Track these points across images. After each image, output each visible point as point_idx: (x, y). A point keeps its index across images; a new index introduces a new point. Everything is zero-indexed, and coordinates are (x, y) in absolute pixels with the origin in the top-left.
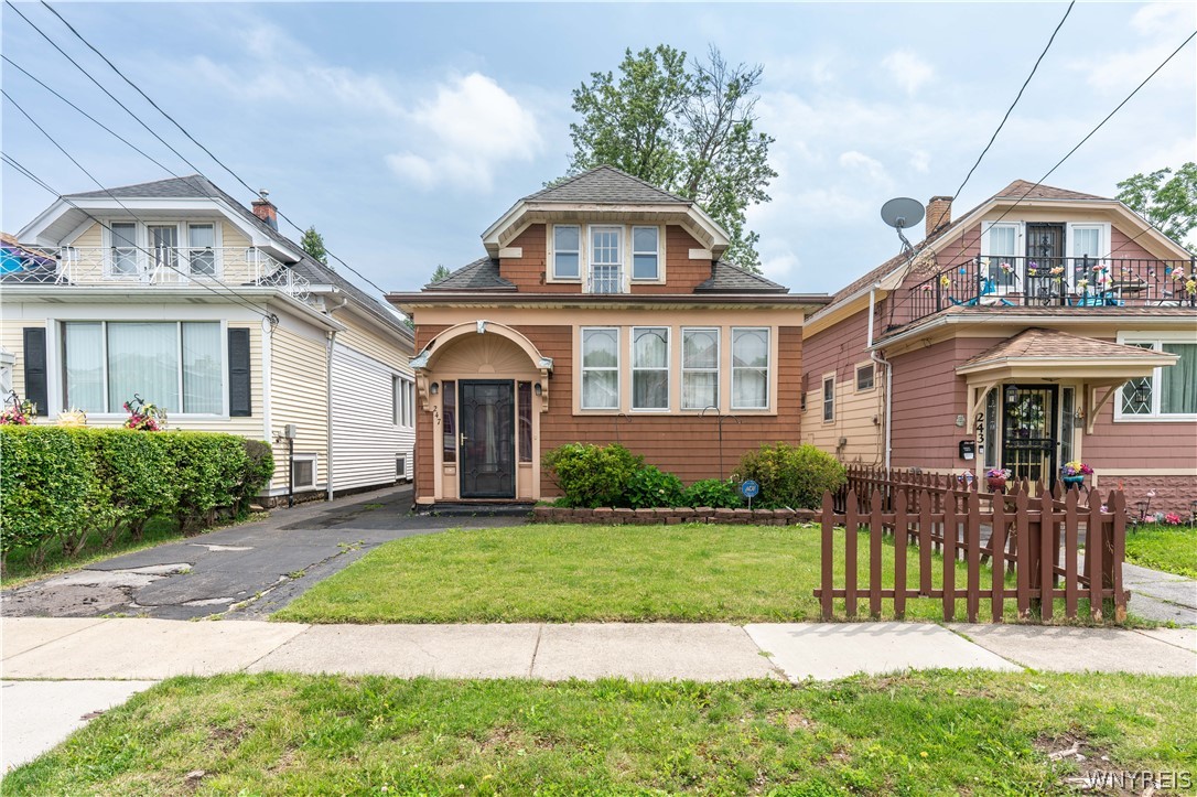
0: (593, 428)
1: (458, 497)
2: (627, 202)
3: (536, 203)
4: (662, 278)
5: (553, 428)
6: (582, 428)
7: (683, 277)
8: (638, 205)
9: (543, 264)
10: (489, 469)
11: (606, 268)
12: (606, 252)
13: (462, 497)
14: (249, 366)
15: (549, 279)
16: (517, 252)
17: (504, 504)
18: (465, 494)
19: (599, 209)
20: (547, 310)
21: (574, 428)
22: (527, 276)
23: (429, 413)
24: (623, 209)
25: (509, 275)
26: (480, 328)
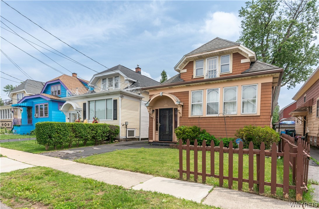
0: (194, 121)
1: (158, 140)
2: (217, 49)
3: (189, 55)
4: (231, 71)
5: (183, 121)
6: (191, 121)
7: (238, 70)
8: (221, 49)
9: (193, 73)
10: (167, 133)
11: (212, 71)
12: (212, 66)
13: (159, 140)
14: (117, 108)
15: (194, 77)
16: (185, 71)
17: (170, 143)
18: (160, 140)
19: (208, 53)
20: (182, 87)
21: (189, 121)
22: (188, 77)
23: (152, 118)
24: (216, 51)
25: (183, 78)
26: (161, 95)
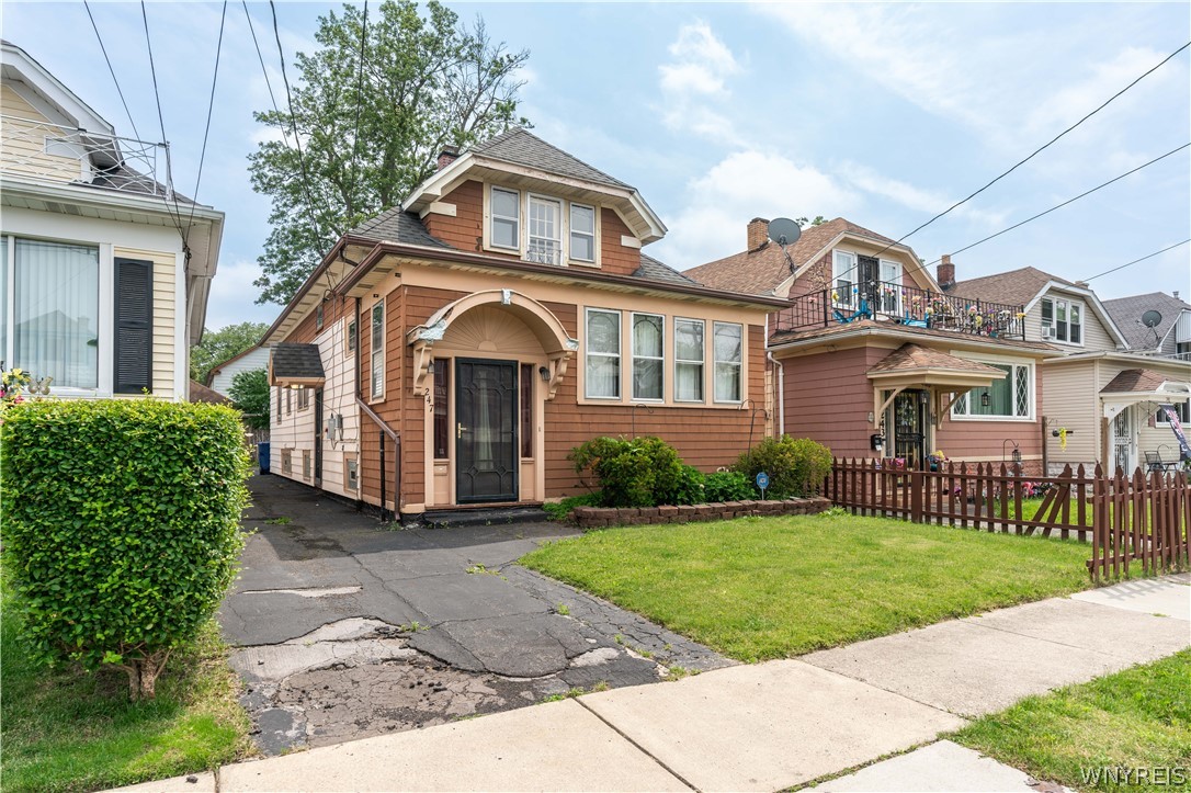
0: (596, 419)
1: (454, 502)
3: (484, 158)
4: (598, 264)
5: (557, 418)
6: (587, 419)
7: (616, 263)
8: (586, 182)
9: (479, 228)
10: (483, 467)
11: (541, 242)
12: (542, 224)
13: (458, 502)
14: (149, 317)
15: (486, 246)
16: (450, 209)
17: (506, 508)
18: (462, 497)
19: (548, 178)
21: (578, 418)
22: (461, 238)
23: (419, 397)
24: (572, 183)
26: (508, 299)
